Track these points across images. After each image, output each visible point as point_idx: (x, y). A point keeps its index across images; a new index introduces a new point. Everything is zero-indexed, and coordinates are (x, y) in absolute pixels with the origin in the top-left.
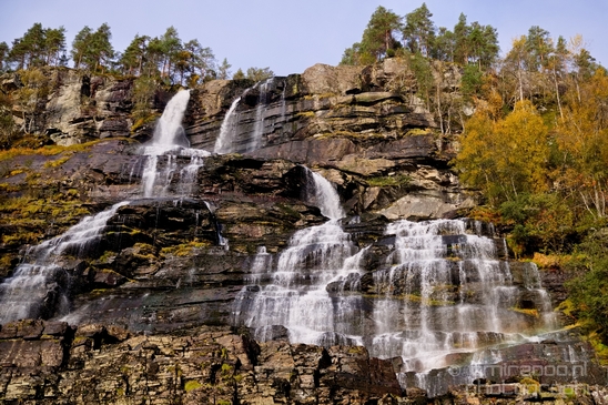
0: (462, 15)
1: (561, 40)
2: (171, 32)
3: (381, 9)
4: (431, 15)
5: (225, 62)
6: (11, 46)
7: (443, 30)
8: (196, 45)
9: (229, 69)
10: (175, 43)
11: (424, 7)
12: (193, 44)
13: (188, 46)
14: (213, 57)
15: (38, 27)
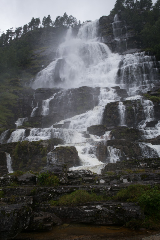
2: (65, 14)
10: (67, 17)
14: (76, 19)
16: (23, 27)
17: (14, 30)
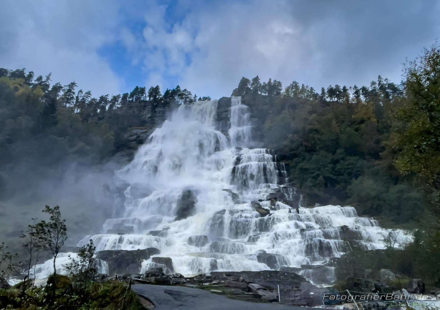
0: (270, 79)
1: (303, 85)
2: (178, 87)
3: (243, 78)
4: (260, 79)
5: (195, 95)
6: (129, 94)
7: (264, 83)
8: (186, 91)
9: (197, 98)
10: (179, 90)
11: (257, 77)
12: (185, 90)
13: (183, 91)
14: (191, 94)
15: (137, 87)
16: (122, 96)
17: (110, 98)
